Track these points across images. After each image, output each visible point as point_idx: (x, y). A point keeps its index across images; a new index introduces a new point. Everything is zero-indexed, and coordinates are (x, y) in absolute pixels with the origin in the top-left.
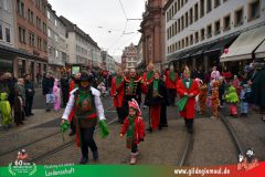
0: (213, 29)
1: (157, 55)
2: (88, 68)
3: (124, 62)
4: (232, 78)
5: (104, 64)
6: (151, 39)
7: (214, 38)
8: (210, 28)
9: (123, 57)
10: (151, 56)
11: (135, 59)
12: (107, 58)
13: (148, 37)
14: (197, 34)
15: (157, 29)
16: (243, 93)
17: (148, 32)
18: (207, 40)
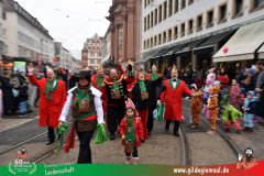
0: (205, 20)
1: (130, 51)
2: (35, 64)
3: (85, 58)
4: (230, 83)
5: (58, 59)
6: (122, 30)
7: (205, 32)
8: (200, 18)
9: (84, 51)
10: (122, 52)
11: (100, 55)
12: (62, 52)
13: (119, 26)
14: (183, 25)
15: (130, 17)
16: (247, 102)
17: (118, 20)
18: (196, 35)
